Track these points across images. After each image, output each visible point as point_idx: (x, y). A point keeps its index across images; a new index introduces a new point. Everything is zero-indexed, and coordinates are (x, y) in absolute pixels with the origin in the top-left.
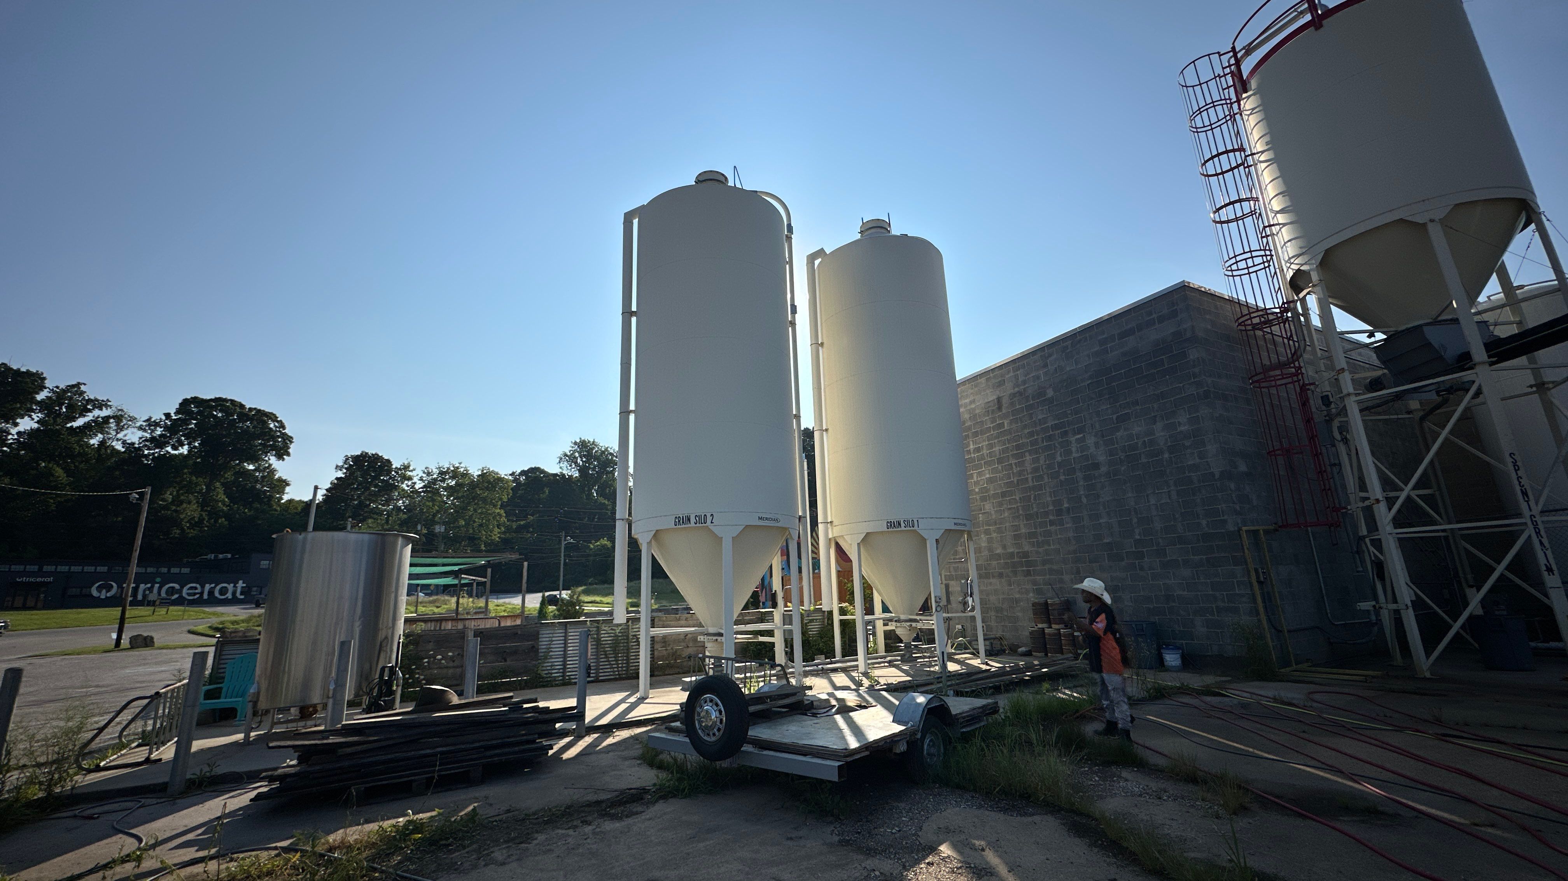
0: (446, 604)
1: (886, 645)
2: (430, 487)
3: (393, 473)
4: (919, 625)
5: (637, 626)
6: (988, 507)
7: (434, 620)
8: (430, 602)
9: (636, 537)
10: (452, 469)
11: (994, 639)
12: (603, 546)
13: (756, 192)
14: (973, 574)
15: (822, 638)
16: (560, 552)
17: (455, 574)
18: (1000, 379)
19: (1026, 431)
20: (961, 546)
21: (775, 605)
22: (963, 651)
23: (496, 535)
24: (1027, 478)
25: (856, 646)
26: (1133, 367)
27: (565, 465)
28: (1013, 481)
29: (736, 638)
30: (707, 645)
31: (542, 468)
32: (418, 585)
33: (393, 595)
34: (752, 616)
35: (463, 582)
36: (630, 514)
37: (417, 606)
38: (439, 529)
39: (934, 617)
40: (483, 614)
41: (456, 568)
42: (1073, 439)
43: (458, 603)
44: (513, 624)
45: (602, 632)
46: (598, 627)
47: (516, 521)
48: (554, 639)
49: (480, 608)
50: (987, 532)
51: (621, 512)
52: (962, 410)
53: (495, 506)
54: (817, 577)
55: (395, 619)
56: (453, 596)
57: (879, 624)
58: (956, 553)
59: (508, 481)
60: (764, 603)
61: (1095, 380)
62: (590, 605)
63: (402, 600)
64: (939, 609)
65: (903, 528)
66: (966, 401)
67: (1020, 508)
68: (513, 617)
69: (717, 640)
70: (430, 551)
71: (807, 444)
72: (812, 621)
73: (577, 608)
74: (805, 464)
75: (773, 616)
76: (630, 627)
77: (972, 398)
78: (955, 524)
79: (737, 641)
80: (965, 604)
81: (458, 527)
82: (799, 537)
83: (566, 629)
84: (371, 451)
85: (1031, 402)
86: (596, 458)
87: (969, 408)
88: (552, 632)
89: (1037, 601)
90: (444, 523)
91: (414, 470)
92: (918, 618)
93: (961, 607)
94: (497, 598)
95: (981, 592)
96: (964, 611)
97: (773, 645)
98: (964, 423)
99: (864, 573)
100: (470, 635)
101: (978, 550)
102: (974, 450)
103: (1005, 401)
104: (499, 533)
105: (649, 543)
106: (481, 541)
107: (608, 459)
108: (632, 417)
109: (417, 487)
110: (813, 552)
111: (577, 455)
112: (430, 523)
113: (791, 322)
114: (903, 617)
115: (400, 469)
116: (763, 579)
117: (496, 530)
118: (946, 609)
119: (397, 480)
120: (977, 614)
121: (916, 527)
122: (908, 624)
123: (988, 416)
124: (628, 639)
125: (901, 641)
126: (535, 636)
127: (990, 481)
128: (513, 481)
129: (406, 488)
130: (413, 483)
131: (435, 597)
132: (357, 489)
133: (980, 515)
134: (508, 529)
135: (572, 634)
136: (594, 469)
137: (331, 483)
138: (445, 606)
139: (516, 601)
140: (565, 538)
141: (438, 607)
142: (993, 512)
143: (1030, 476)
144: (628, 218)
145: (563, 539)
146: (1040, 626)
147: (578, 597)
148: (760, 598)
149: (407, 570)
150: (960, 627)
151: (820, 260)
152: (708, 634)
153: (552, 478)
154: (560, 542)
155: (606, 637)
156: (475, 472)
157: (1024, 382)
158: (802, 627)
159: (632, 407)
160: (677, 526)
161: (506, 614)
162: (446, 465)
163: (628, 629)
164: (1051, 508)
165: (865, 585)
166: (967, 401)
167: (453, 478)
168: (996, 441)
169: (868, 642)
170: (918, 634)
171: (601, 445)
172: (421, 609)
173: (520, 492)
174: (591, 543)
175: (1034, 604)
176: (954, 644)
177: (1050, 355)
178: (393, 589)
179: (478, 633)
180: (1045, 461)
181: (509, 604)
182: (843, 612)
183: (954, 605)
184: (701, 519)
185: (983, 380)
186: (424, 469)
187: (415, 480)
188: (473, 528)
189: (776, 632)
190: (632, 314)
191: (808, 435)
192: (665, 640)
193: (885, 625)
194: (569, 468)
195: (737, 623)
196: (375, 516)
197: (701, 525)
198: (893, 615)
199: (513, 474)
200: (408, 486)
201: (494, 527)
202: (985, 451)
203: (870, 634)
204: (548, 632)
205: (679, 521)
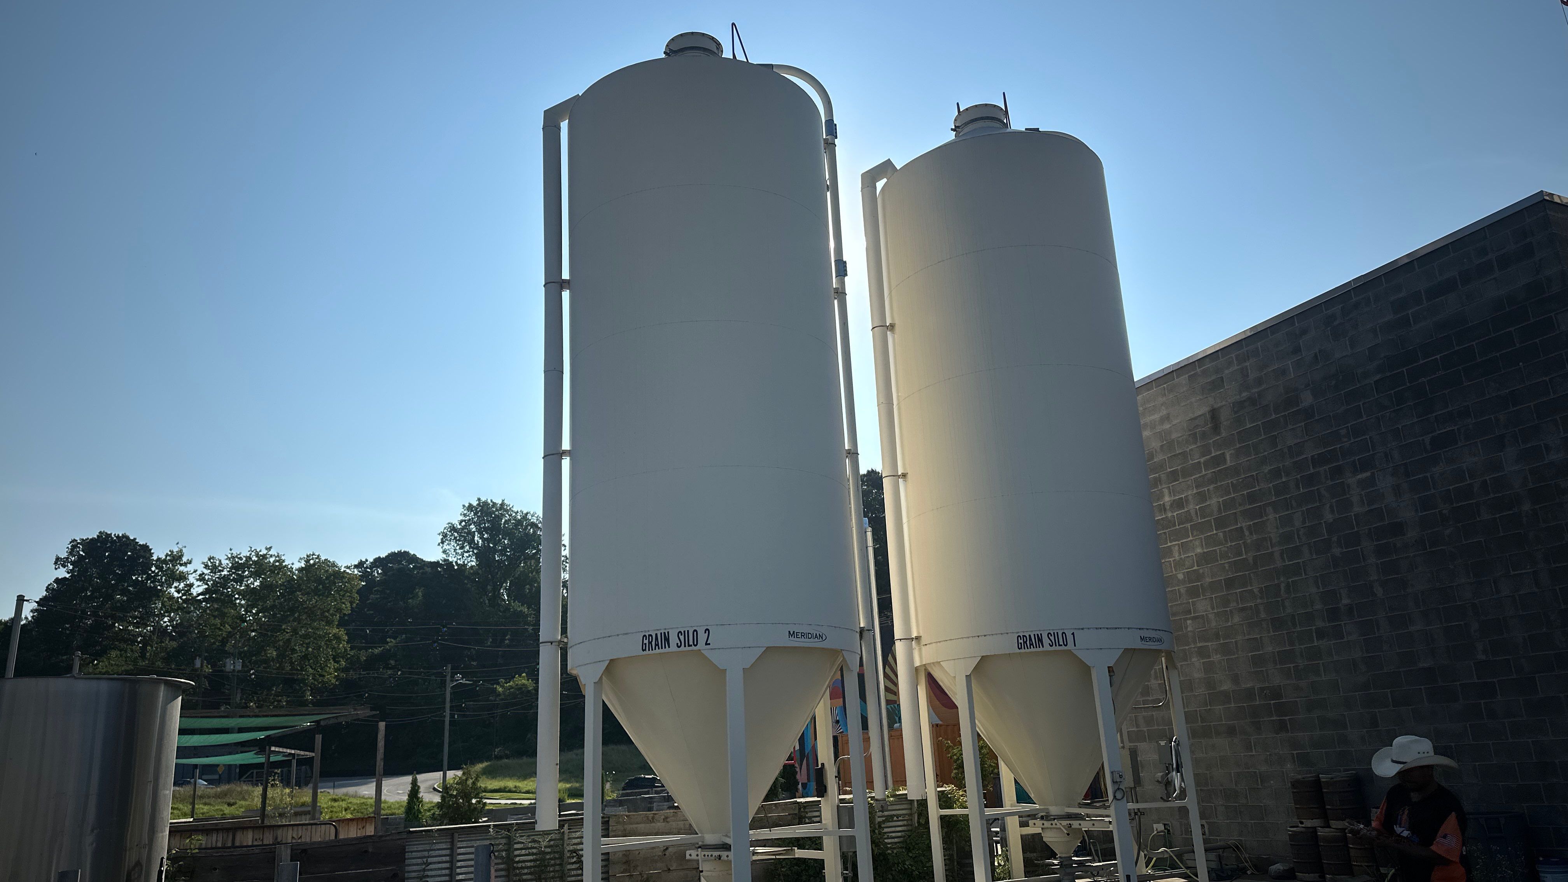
0: (244, 799)
1: (1027, 863)
2: (215, 592)
3: (153, 569)
4: (1085, 826)
5: (578, 834)
6: (1202, 606)
7: (222, 830)
8: (217, 796)
9: (574, 672)
10: (254, 558)
11: (1224, 848)
12: (521, 689)
13: (772, 66)
14: (1180, 731)
15: (909, 850)
16: (444, 702)
17: (260, 746)
18: (1214, 377)
19: (1267, 469)
20: (1156, 678)
21: (822, 791)
22: (1167, 873)
23: (332, 674)
24: (1272, 553)
25: (972, 865)
26: (1457, 348)
27: (451, 546)
28: (1246, 559)
29: (754, 853)
30: (703, 866)
31: (412, 553)
32: (195, 766)
33: (150, 787)
34: (783, 810)
35: (273, 759)
36: (564, 631)
37: (193, 804)
38: (232, 665)
39: (1112, 811)
40: (308, 817)
41: (261, 735)
42: (1352, 480)
43: (264, 796)
44: (360, 834)
45: (516, 846)
46: (509, 838)
47: (366, 649)
48: (430, 860)
49: (303, 805)
50: (1202, 653)
51: (548, 629)
52: (1146, 433)
53: (329, 623)
54: (896, 736)
55: (153, 831)
56: (257, 786)
57: (1013, 824)
58: (1146, 691)
59: (352, 577)
60: (804, 786)
61: (1388, 374)
62: (497, 795)
63: (165, 795)
64: (1119, 796)
65: (1047, 647)
66: (1152, 417)
67: (1261, 608)
68: (361, 821)
69: (720, 857)
70: (216, 706)
71: (874, 499)
72: (890, 818)
73: (474, 801)
74: (869, 535)
75: (820, 811)
76: (566, 837)
77: (1164, 412)
78: (1142, 639)
79: (755, 858)
80: (1168, 784)
81: (266, 661)
82: (861, 664)
83: (452, 843)
84: (116, 531)
85: (1274, 416)
86: (508, 533)
87: (1159, 429)
88: (427, 847)
89: (1300, 777)
90: (241, 655)
91: (190, 562)
92: (1083, 811)
93: (1160, 790)
94: (334, 787)
95: (1196, 762)
96: (1166, 798)
97: (820, 863)
98: (1151, 456)
99: (980, 729)
100: (285, 854)
101: (1187, 686)
102: (1171, 506)
103: (1225, 416)
104: (336, 670)
105: (599, 683)
106: (306, 685)
107: (527, 535)
108: (566, 463)
109: (195, 591)
110: (887, 689)
111: (473, 528)
112: (216, 656)
113: (836, 291)
114: (1054, 810)
115: (165, 562)
116: (802, 740)
117: (332, 665)
118: (1133, 794)
119: (159, 581)
120: (1191, 802)
121: (1070, 646)
122: (1065, 823)
123: (1196, 444)
124: (561, 857)
125: (1053, 855)
126: (399, 856)
127: (1205, 559)
128: (361, 578)
129: (176, 595)
130: (186, 585)
131: (225, 787)
132: (92, 598)
133: (1189, 622)
134: (353, 664)
135: (462, 851)
136: (503, 552)
137: (47, 589)
138: (243, 803)
139: (367, 790)
140: (452, 677)
141: (230, 805)
142: (1211, 616)
143: (1276, 549)
144: (552, 119)
145: (448, 678)
146: (1308, 823)
147: (474, 783)
148: (798, 777)
149: (174, 740)
150: (1161, 827)
151: (884, 180)
152: (704, 847)
153: (429, 570)
154: (443, 684)
155: (523, 857)
156: (294, 561)
157: (1259, 381)
158: (873, 831)
159: (566, 445)
160: (647, 652)
161: (349, 816)
162: (245, 553)
163: (562, 839)
164: (1318, 606)
165: (984, 751)
166: (1156, 417)
167: (256, 575)
168: (1211, 487)
169: (992, 855)
170: (1083, 842)
171: (515, 509)
172: (202, 809)
173: (372, 596)
174: (498, 684)
175: (1295, 784)
176: (1150, 859)
177: (1304, 332)
178: (151, 777)
179: (301, 853)
180: (1304, 522)
181: (355, 796)
182: (945, 801)
183: (1149, 786)
184: (689, 638)
185: (1184, 379)
186: (206, 560)
187: (192, 579)
188: (292, 663)
189: (827, 841)
190: (563, 284)
191: (873, 480)
192: (628, 858)
193: (1023, 824)
194: (460, 551)
195: (756, 824)
196: (123, 645)
197: (687, 648)
198: (1037, 806)
199: (360, 565)
200: (178, 592)
201: (327, 660)
202: (1192, 507)
203: (997, 842)
204: (420, 848)
205: (650, 643)
